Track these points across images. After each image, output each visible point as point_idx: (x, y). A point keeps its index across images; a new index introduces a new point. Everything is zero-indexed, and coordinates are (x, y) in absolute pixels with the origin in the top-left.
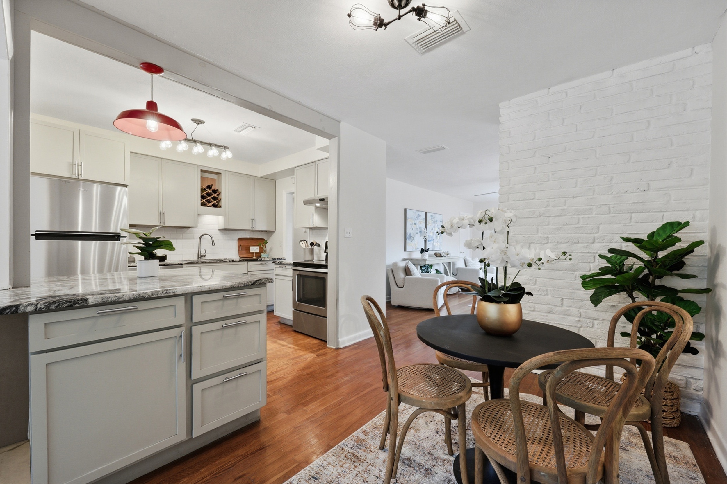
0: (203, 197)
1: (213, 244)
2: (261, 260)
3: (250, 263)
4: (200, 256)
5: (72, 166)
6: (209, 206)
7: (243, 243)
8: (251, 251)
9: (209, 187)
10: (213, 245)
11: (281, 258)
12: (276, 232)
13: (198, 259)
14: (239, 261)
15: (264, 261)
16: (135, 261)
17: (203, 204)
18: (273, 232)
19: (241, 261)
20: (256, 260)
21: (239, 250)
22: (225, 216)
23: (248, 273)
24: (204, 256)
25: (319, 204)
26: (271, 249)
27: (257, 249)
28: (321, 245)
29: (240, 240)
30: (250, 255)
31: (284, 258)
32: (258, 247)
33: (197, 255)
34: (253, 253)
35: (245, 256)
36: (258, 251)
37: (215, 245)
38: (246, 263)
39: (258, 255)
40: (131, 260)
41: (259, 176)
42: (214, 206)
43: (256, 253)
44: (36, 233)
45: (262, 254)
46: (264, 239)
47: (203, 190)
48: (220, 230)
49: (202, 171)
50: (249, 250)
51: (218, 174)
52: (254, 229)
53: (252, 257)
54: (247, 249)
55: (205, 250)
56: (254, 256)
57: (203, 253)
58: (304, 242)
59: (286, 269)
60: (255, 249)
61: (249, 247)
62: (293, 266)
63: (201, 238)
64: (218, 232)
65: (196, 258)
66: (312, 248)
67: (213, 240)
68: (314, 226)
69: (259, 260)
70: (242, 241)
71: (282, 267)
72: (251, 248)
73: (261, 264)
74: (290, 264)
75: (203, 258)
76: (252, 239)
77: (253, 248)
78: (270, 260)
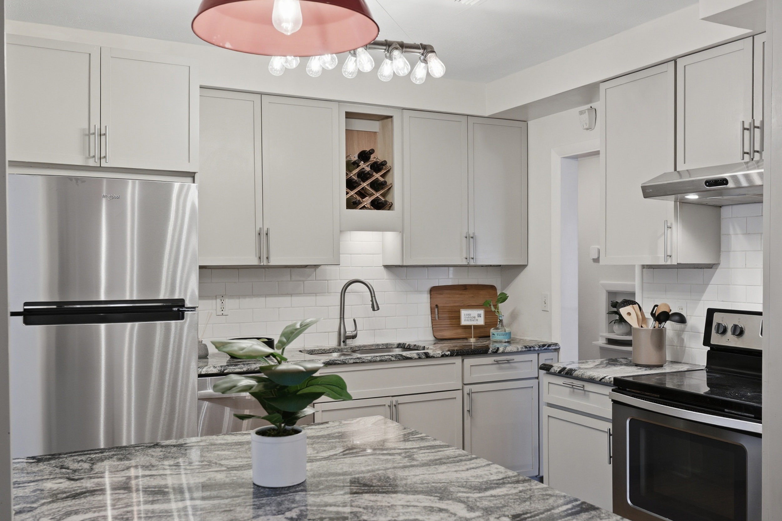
0: (351, 184)
1: (375, 307)
2: (496, 352)
3: (470, 361)
4: (344, 339)
5: (87, 137)
6: (364, 208)
7: (443, 300)
8: (464, 322)
9: (364, 156)
10: (374, 310)
11: (549, 346)
12: (527, 267)
13: (340, 345)
14: (443, 356)
15: (504, 353)
17: (351, 203)
18: (524, 267)
19: (447, 356)
20: (483, 352)
21: (433, 319)
22: (402, 232)
23: (463, 389)
24: (354, 337)
25: (699, 195)
26: (514, 316)
27: (479, 316)
28: (688, 319)
29: (434, 291)
30: (459, 333)
31: (556, 344)
32: (482, 312)
33: (337, 334)
34: (468, 327)
35: (447, 334)
36: (481, 321)
37: (378, 309)
38: (458, 361)
41: (487, 115)
42: (378, 205)
43: (476, 327)
44: (25, 309)
45: (492, 331)
46: (493, 288)
47: (350, 165)
48: (389, 267)
49: (349, 115)
50: (459, 318)
51: (384, 118)
52: (472, 263)
53: (466, 338)
54: (452, 317)
55: (355, 321)
56: (472, 338)
57: (350, 329)
58: (633, 306)
59: (587, 393)
60: (475, 317)
61: (459, 312)
62: (613, 390)
63: (347, 291)
64: (384, 273)
65: (333, 342)
66: (659, 327)
67: (375, 296)
68: (671, 261)
69: (490, 351)
70: (441, 294)
71: (571, 386)
72: (464, 313)
73: (497, 362)
74: (603, 380)
75: (351, 343)
76: (465, 288)
77: (469, 315)
78: (520, 351)
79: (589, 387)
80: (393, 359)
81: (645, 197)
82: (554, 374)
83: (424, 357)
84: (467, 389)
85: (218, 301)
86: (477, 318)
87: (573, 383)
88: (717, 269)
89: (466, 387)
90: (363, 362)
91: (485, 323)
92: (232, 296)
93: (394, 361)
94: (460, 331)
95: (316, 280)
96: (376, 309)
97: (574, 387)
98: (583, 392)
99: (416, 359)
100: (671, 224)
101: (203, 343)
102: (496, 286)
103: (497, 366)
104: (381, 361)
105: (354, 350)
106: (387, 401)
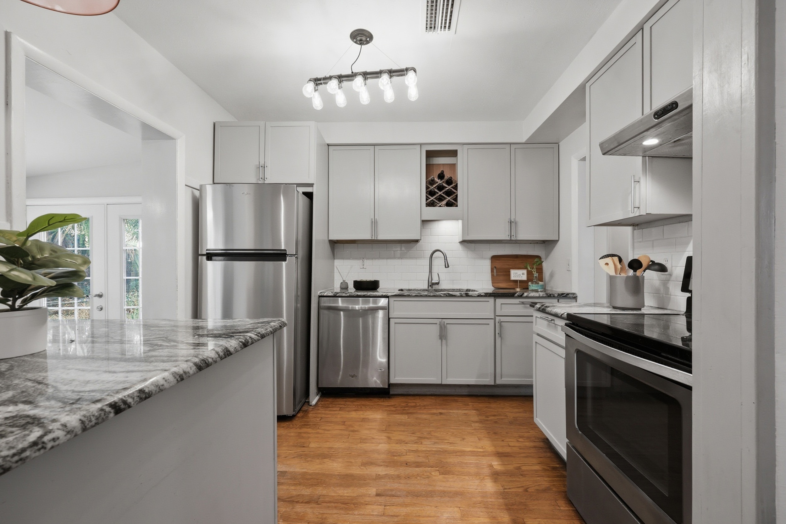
0: (430, 193)
1: (447, 266)
4: (432, 285)
5: (258, 169)
6: (440, 206)
7: (499, 264)
8: (513, 278)
9: (441, 176)
10: (446, 267)
11: (568, 294)
12: (559, 242)
13: (428, 288)
14: (479, 296)
15: (525, 297)
16: (348, 288)
17: (430, 204)
18: (557, 241)
21: (493, 276)
22: (462, 220)
23: (495, 319)
24: (438, 284)
27: (523, 274)
28: (668, 268)
29: (494, 258)
30: (511, 285)
31: (574, 294)
32: (525, 271)
33: (427, 281)
34: (516, 281)
35: (502, 285)
36: (524, 278)
37: (448, 267)
38: (491, 300)
39: (524, 285)
40: (344, 286)
41: (524, 140)
42: (449, 204)
43: (521, 281)
44: (207, 253)
45: (530, 283)
47: (429, 183)
48: (459, 242)
49: (430, 154)
50: (509, 275)
51: (454, 153)
52: (514, 238)
53: (514, 289)
54: (505, 274)
55: (438, 274)
56: (518, 288)
57: (435, 280)
58: (613, 259)
60: (520, 275)
61: (509, 272)
62: (566, 325)
63: (433, 257)
64: (459, 247)
65: (426, 287)
67: (447, 259)
68: (640, 212)
69: (516, 295)
70: (498, 260)
72: (513, 272)
73: (523, 303)
75: (435, 287)
76: (516, 257)
77: (516, 273)
78: (542, 297)
80: (442, 295)
81: (604, 154)
82: (537, 310)
83: (464, 295)
84: (497, 318)
85: (361, 260)
87: (548, 318)
89: (497, 317)
91: (527, 279)
92: (368, 259)
93: (443, 296)
94: (512, 284)
95: (416, 251)
98: (554, 325)
99: (458, 296)
100: (640, 178)
101: (346, 281)
102: (541, 256)
103: (523, 305)
105: (436, 291)
106: (438, 321)
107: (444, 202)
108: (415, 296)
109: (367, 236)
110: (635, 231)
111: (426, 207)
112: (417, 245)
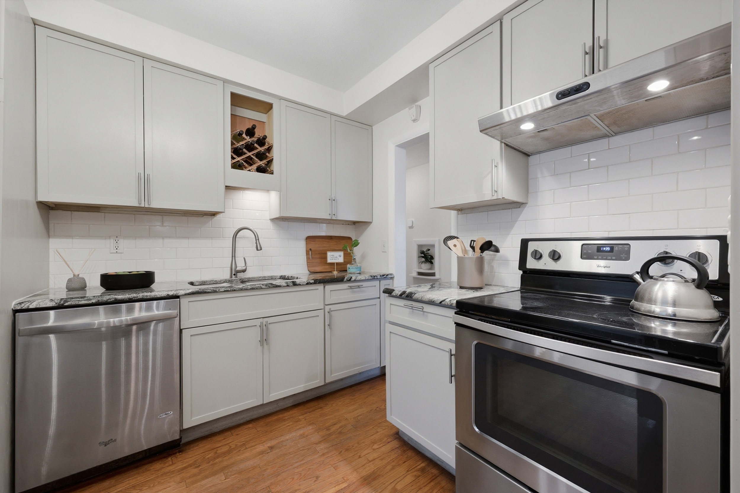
0: (236, 152)
1: (259, 248)
2: (349, 280)
3: (330, 287)
4: (235, 272)
6: (249, 170)
7: (315, 246)
8: (329, 260)
9: (250, 132)
10: (257, 250)
11: (387, 275)
12: (372, 223)
13: (231, 277)
14: (307, 284)
15: (355, 281)
16: (86, 287)
17: (236, 166)
18: (370, 223)
19: (311, 284)
20: (340, 280)
21: (308, 259)
22: (280, 191)
23: (324, 309)
24: (244, 271)
26: (363, 257)
27: (340, 256)
29: (309, 239)
31: (391, 274)
32: (342, 253)
33: (229, 269)
34: (332, 264)
35: (318, 269)
36: (341, 260)
37: (261, 249)
38: (320, 287)
39: (342, 268)
40: (77, 285)
41: (344, 114)
42: (260, 170)
43: (338, 264)
45: (348, 266)
46: (350, 238)
47: (236, 137)
48: (274, 220)
49: (233, 95)
50: (326, 258)
51: (267, 107)
52: (334, 218)
53: (331, 272)
54: (322, 257)
55: (244, 259)
56: (335, 271)
57: (240, 266)
58: (457, 240)
59: (425, 313)
60: (337, 257)
61: (326, 254)
62: (456, 313)
63: (237, 237)
64: (270, 225)
65: (227, 276)
66: (480, 256)
67: (258, 239)
68: (497, 196)
69: (345, 280)
70: (314, 241)
71: (411, 308)
72: (329, 254)
73: (351, 287)
74: (443, 303)
75: (241, 275)
76: (331, 238)
77: (333, 255)
78: (367, 279)
79: (428, 308)
80: (263, 287)
81: (480, 131)
82: (396, 297)
83: (291, 284)
84: (327, 308)
85: (112, 240)
86: (338, 257)
87: (412, 305)
88: (524, 208)
89: (326, 307)
90: (235, 290)
91: (344, 261)
92: (125, 237)
93: (264, 288)
94: (327, 267)
95: (211, 227)
96: (259, 249)
97: (413, 308)
98: (422, 312)
99: (284, 286)
100: (497, 163)
101: (80, 276)
102: (352, 237)
103: (351, 290)
104: (252, 289)
105: (243, 282)
106: (258, 322)
107: (255, 167)
108: (225, 291)
109: (132, 202)
110: (459, 215)
111: (231, 168)
112: (213, 220)
